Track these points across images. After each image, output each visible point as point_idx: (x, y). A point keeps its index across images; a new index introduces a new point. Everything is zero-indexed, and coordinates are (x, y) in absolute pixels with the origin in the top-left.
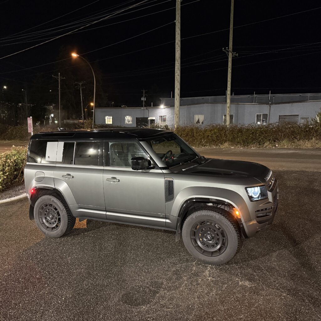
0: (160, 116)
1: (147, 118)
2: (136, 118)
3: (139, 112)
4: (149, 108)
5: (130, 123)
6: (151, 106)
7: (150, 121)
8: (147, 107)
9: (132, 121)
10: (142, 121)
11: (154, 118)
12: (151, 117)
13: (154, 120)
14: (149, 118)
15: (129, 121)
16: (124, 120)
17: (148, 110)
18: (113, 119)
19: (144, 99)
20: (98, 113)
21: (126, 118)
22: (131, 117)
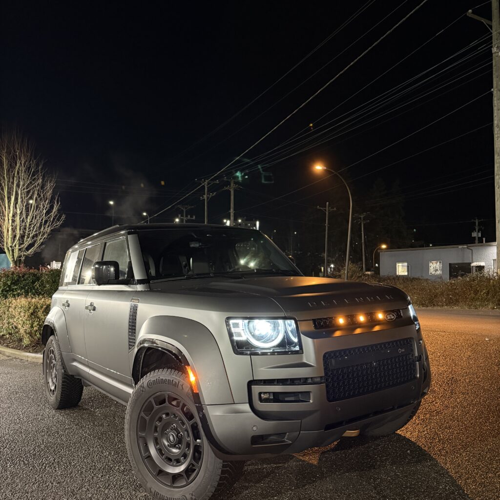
0: (493, 260)
1: (471, 263)
2: (450, 264)
3: (455, 254)
4: (473, 246)
5: (439, 272)
6: (483, 242)
7: (474, 268)
8: (469, 245)
9: (443, 270)
10: (458, 270)
11: (482, 264)
12: (476, 262)
13: (483, 267)
14: (474, 264)
15: (436, 270)
16: (428, 267)
17: (472, 250)
18: (408, 267)
19: (478, 235)
20: (385, 259)
21: (431, 264)
22: (440, 263)
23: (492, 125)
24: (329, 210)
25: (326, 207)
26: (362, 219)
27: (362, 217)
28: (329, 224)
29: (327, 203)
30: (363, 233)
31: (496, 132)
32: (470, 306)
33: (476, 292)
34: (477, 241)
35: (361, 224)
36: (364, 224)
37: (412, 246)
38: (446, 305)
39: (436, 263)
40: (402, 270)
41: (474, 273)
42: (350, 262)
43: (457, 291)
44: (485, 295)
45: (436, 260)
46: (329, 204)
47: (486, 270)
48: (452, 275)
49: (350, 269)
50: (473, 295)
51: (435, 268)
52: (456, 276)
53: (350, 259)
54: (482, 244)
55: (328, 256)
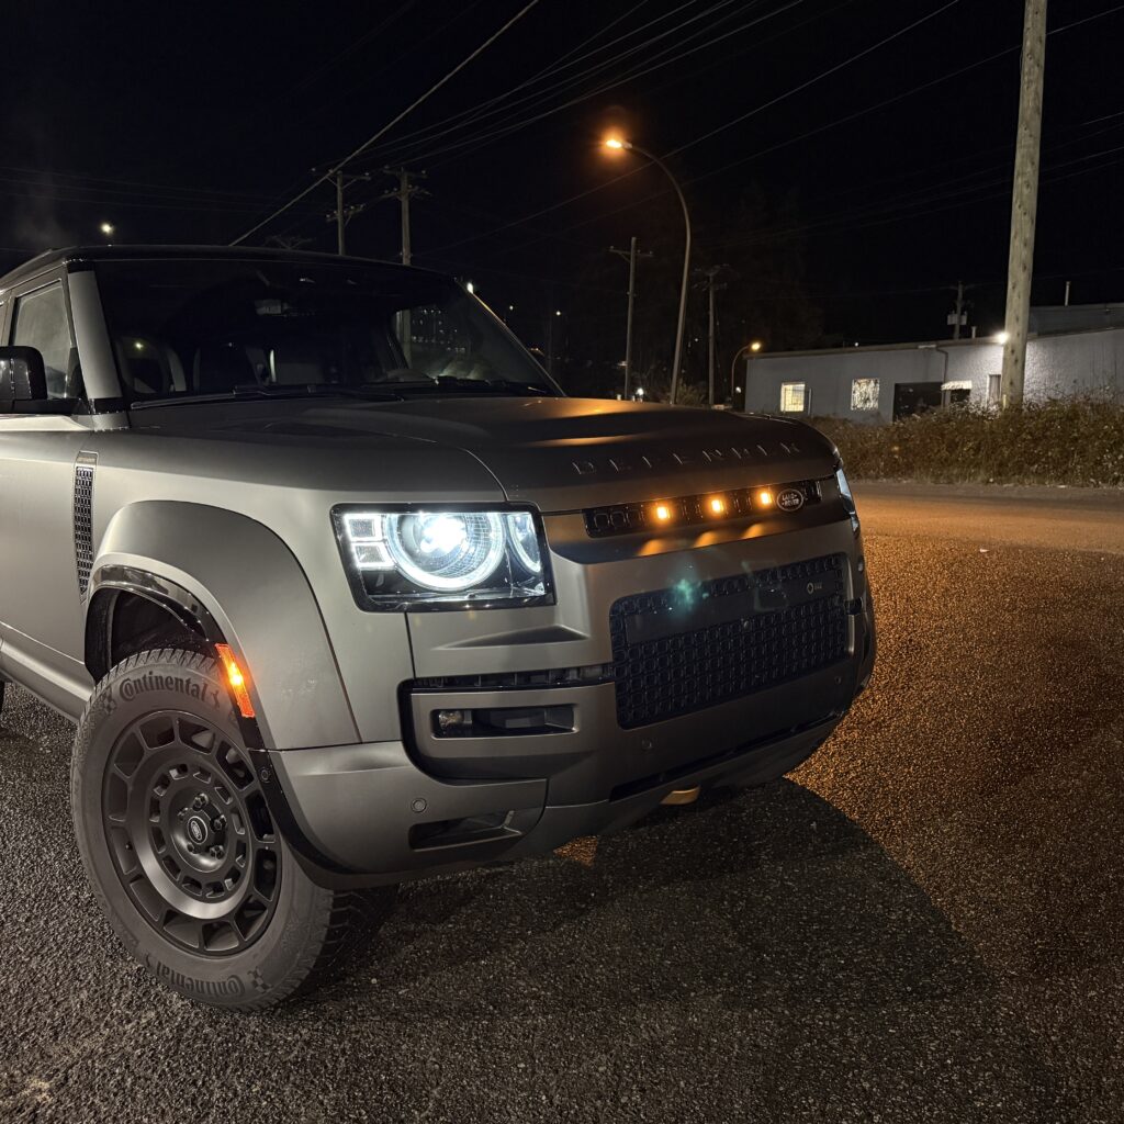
0: (991, 376)
1: (941, 384)
2: (897, 386)
3: (908, 363)
4: (950, 345)
5: (872, 404)
6: (970, 336)
7: (948, 395)
8: (941, 342)
9: (880, 399)
10: (913, 398)
11: (966, 385)
12: (954, 380)
13: (968, 391)
14: (948, 386)
15: (866, 400)
16: (849, 393)
17: (947, 354)
18: (806, 392)
19: (960, 320)
20: (757, 374)
21: (855, 386)
22: (876, 383)
23: (1020, 50)
24: (636, 257)
25: (629, 250)
26: (711, 279)
27: (711, 275)
28: (635, 291)
29: (634, 239)
30: (711, 313)
31: (1026, 70)
32: (937, 478)
33: (952, 446)
34: (957, 333)
35: (707, 292)
36: (716, 293)
37: (818, 346)
38: (886, 476)
39: (868, 384)
40: (792, 399)
41: (948, 405)
42: (681, 381)
43: (910, 444)
44: (972, 452)
45: (867, 376)
46: (637, 242)
47: (973, 399)
48: (898, 412)
49: (681, 398)
50: (945, 453)
51: (864, 393)
52: (909, 413)
53: (679, 375)
54: (968, 340)
55: (632, 367)
